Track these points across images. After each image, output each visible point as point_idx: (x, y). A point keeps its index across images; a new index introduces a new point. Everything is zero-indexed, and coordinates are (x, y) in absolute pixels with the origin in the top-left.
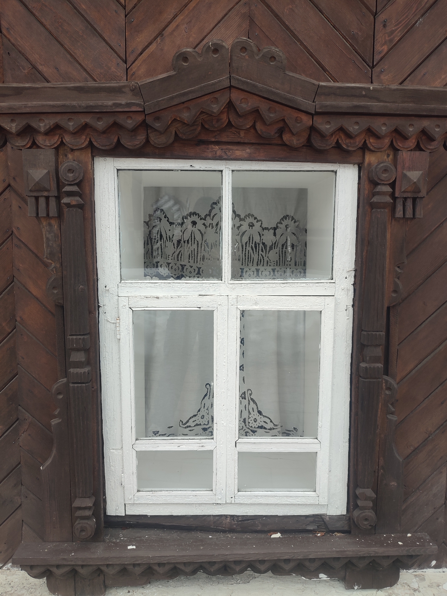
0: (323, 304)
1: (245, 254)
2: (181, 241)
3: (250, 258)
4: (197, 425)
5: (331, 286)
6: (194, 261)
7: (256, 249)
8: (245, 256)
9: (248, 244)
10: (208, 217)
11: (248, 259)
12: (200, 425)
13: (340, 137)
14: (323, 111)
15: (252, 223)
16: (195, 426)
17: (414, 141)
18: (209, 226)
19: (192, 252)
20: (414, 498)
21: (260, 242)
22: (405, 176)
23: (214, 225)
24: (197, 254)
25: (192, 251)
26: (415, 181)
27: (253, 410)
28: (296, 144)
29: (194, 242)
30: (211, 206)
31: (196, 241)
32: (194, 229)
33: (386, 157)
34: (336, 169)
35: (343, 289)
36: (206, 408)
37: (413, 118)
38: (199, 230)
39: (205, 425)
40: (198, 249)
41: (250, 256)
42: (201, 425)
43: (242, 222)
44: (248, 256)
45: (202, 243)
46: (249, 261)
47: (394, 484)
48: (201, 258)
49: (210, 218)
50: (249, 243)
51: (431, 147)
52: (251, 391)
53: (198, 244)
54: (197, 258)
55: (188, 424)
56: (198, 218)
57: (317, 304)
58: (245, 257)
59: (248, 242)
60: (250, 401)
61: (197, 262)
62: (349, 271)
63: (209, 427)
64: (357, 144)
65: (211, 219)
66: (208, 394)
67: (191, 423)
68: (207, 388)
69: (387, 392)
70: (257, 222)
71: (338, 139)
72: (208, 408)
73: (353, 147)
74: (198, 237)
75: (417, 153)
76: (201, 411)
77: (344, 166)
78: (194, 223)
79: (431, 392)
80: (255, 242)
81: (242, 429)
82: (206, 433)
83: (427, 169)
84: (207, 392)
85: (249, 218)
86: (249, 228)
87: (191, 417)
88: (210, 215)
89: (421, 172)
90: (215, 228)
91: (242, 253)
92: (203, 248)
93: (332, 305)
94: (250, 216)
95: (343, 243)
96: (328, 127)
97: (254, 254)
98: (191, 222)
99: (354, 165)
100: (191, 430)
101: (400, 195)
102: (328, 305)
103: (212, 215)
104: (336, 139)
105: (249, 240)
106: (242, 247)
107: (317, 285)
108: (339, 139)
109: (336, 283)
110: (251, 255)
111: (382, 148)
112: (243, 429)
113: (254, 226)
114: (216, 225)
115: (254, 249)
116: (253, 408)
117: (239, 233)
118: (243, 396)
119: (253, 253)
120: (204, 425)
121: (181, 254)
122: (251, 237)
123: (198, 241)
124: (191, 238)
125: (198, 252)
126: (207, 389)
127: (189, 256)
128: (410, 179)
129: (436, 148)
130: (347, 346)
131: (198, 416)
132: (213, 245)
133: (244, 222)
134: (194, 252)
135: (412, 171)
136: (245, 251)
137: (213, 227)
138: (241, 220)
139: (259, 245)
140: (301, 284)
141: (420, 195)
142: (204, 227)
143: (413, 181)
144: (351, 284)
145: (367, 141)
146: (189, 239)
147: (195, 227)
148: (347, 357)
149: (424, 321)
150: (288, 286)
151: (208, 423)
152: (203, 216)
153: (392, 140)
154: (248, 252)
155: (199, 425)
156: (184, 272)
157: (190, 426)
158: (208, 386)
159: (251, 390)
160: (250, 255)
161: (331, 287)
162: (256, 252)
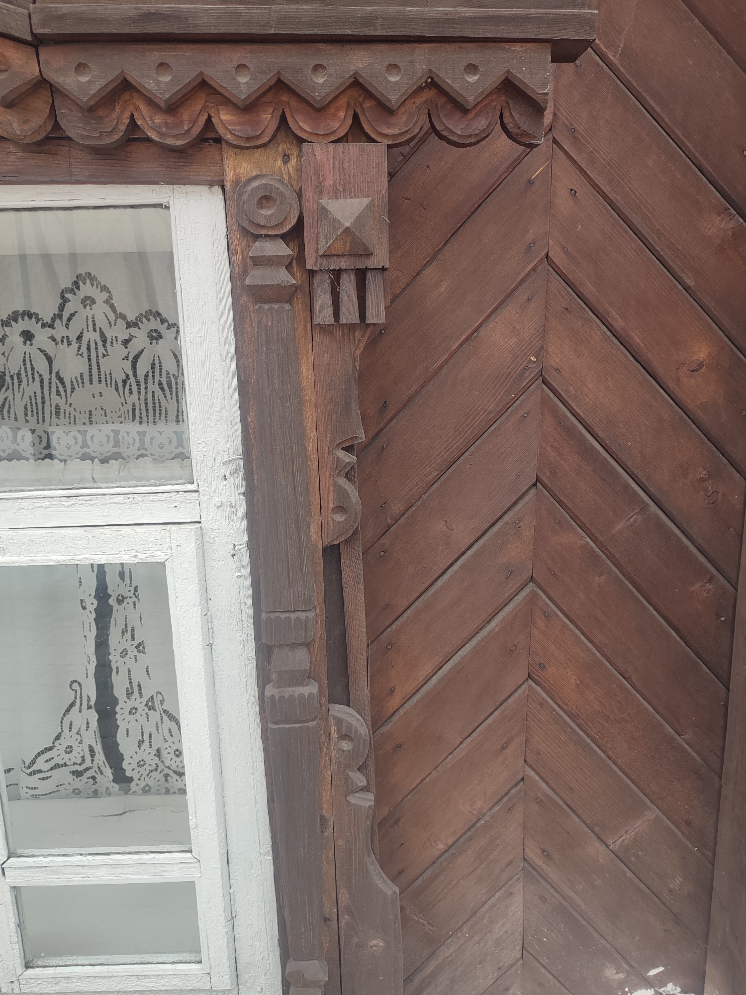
0: (167, 545)
1: (146, 399)
2: (6, 375)
3: (157, 409)
4: (57, 766)
5: (189, 499)
6: (38, 420)
7: (170, 387)
8: (146, 404)
9: (150, 378)
10: (58, 321)
11: (154, 410)
12: (65, 765)
13: (137, 109)
14: (55, 31)
15: (156, 331)
16: (52, 769)
17: (342, 114)
18: (62, 341)
19: (31, 399)
20: (451, 950)
21: (178, 371)
22: (323, 211)
23: (73, 338)
24: (43, 403)
25: (30, 396)
26: (347, 224)
27: (170, 732)
28: (22, 131)
29: (33, 378)
30: (63, 297)
31: (36, 376)
32: (27, 348)
33: (279, 163)
34: (167, 200)
35: (218, 505)
36: (75, 730)
37: (322, 46)
38: (42, 351)
39: (77, 764)
40: (42, 393)
41: (157, 405)
42: (68, 766)
43: (133, 331)
44: (154, 403)
45: (50, 379)
46: (158, 415)
47: (376, 943)
48: (51, 411)
49: (62, 323)
50: (153, 376)
51: (390, 131)
52: (162, 696)
53: (42, 381)
54: (43, 413)
55: (35, 767)
56: (37, 323)
57: (151, 546)
58: (146, 407)
59: (151, 374)
60: (163, 715)
61: (44, 421)
62: (229, 462)
63: (85, 768)
64: (186, 128)
65: (64, 325)
66: (77, 701)
67: (40, 764)
68: (73, 690)
69: (345, 745)
70: (168, 329)
71: (132, 115)
72: (79, 731)
73: (176, 137)
74: (41, 365)
75: (353, 148)
76: (62, 738)
77: (184, 192)
78: (28, 336)
79: (476, 724)
80: (168, 373)
81: (156, 770)
82: (80, 780)
83: (383, 192)
84: (76, 698)
85: (149, 320)
86: (151, 343)
87: (39, 753)
88: (60, 317)
89: (366, 201)
90: (75, 345)
91: (139, 399)
92: (54, 389)
93: (190, 547)
94: (151, 317)
95: (206, 393)
96: (84, 79)
97: (167, 400)
98: (20, 335)
99: (210, 188)
100: (43, 779)
101: (318, 265)
102: (180, 548)
103: (66, 315)
104: (127, 115)
105: (153, 368)
106: (137, 385)
107: (151, 498)
108: (136, 116)
109: (200, 491)
110: (160, 403)
111: (258, 137)
112: (159, 770)
113: (161, 337)
114: (77, 340)
115: (166, 387)
116: (170, 729)
117: (128, 354)
118: (150, 704)
119: (165, 397)
120: (74, 764)
121: (10, 405)
122: (157, 362)
123: (41, 376)
124: (26, 368)
125: (43, 398)
126: (74, 692)
127: (26, 408)
128: (335, 220)
129: (406, 132)
130: (245, 640)
131: (56, 749)
132: (75, 383)
133: (137, 329)
134: (36, 399)
135: (345, 197)
136: (146, 393)
137: (69, 344)
138: (129, 325)
139: (176, 379)
140: (112, 496)
141: (374, 262)
142: (54, 343)
143: (343, 225)
144: (240, 494)
145: (213, 119)
146: (20, 371)
147: (31, 345)
148: (248, 665)
149: (451, 565)
150: (80, 502)
151: (83, 760)
152: (48, 320)
153: (283, 113)
154: (153, 396)
155: (62, 766)
156: (18, 445)
157: (40, 771)
158: (75, 686)
159: (161, 693)
160: (157, 401)
161: (188, 501)
162: (171, 394)
